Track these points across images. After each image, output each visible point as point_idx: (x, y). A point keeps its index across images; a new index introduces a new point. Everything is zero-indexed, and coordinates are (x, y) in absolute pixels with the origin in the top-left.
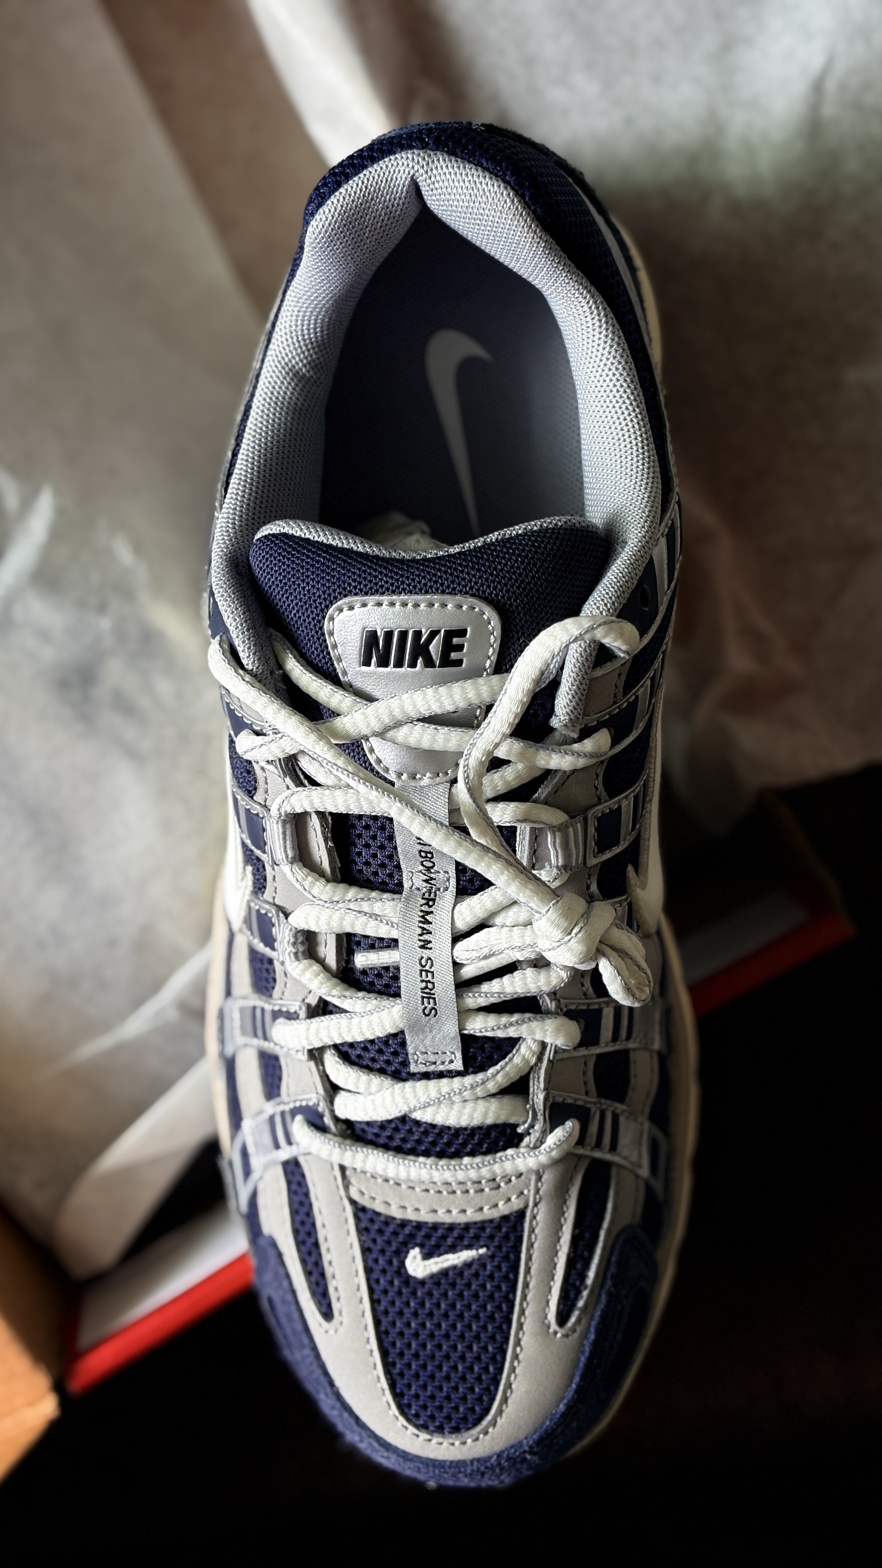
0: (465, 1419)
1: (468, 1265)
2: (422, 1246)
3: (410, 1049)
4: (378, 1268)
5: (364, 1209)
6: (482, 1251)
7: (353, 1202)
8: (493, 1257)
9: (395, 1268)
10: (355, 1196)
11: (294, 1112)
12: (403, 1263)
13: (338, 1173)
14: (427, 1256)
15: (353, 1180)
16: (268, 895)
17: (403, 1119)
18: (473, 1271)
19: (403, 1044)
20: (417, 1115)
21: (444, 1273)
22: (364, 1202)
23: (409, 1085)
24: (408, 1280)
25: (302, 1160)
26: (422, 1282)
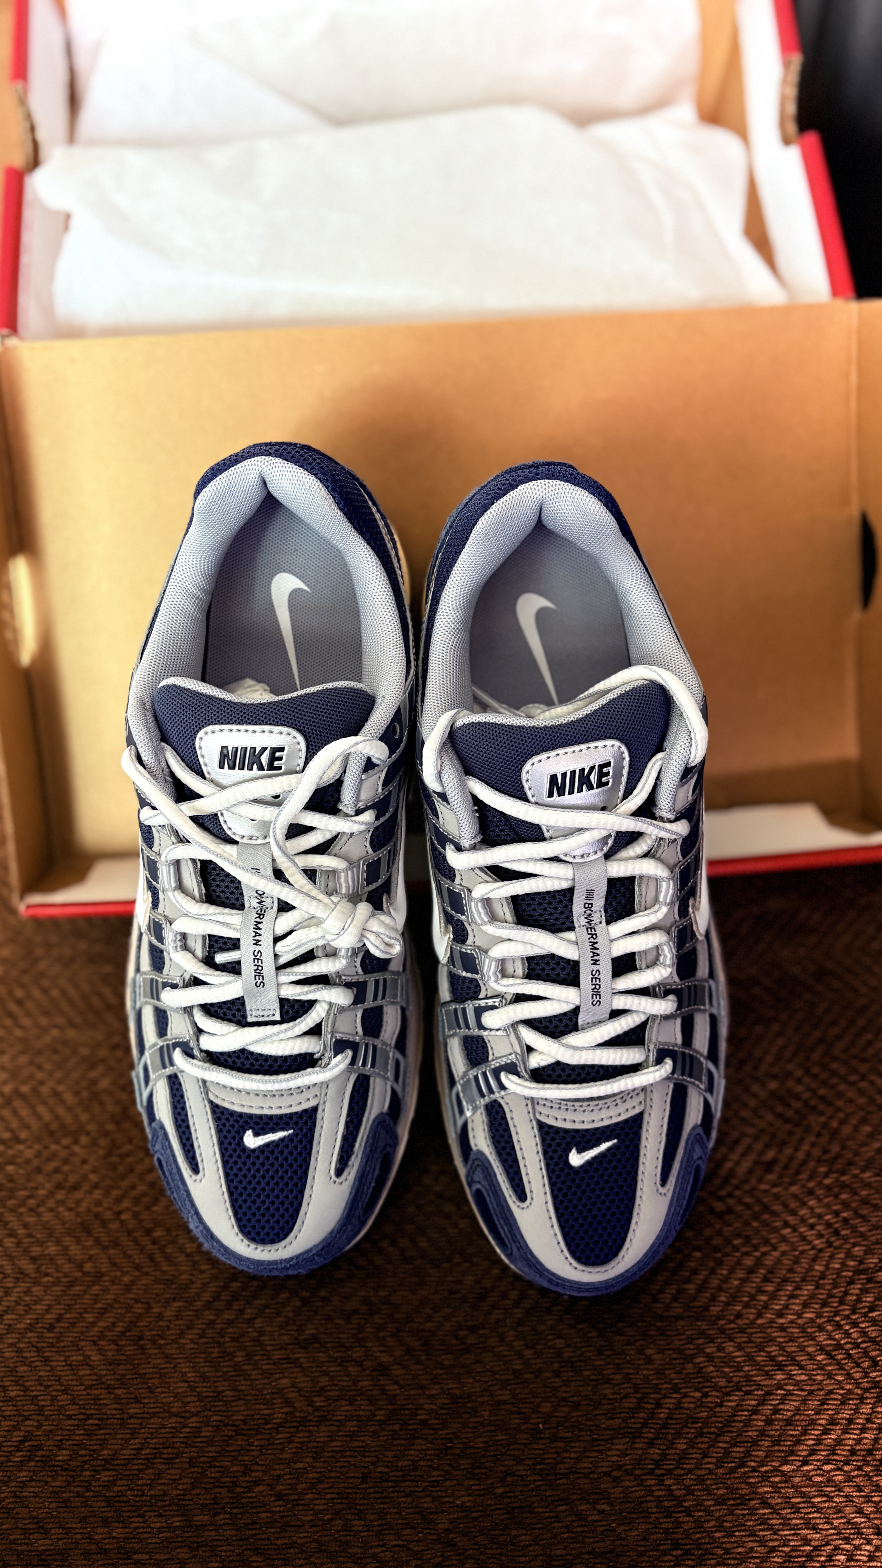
0: (277, 1235)
1: (282, 1140)
2: (253, 1129)
3: (248, 1008)
4: (226, 1141)
5: (217, 1106)
6: (291, 1131)
7: (211, 1102)
8: (297, 1135)
9: (236, 1142)
10: (212, 1097)
11: (176, 1045)
12: (242, 1139)
13: (201, 1084)
14: (256, 1134)
15: (211, 1088)
16: (160, 909)
17: (243, 1051)
18: (285, 1143)
19: (243, 1004)
20: (252, 1048)
21: (267, 1145)
22: (217, 1101)
23: (247, 1029)
24: (244, 1149)
25: (179, 1075)
26: (254, 1151)
